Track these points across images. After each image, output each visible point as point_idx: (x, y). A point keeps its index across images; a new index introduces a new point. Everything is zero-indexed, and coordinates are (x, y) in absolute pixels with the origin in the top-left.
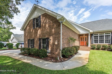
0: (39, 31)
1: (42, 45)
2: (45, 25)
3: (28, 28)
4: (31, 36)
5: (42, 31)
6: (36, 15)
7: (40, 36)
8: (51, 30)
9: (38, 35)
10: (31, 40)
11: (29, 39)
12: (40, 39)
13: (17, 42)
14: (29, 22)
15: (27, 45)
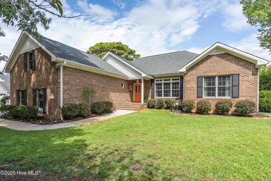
0: (32, 77)
1: (38, 100)
2: (41, 67)
3: (16, 69)
4: (21, 85)
5: (37, 76)
6: (28, 47)
7: (34, 85)
8: (48, 76)
9: (32, 84)
10: (22, 91)
11: (19, 90)
12: (34, 90)
13: (6, 93)
14: (18, 58)
15: (16, 100)
